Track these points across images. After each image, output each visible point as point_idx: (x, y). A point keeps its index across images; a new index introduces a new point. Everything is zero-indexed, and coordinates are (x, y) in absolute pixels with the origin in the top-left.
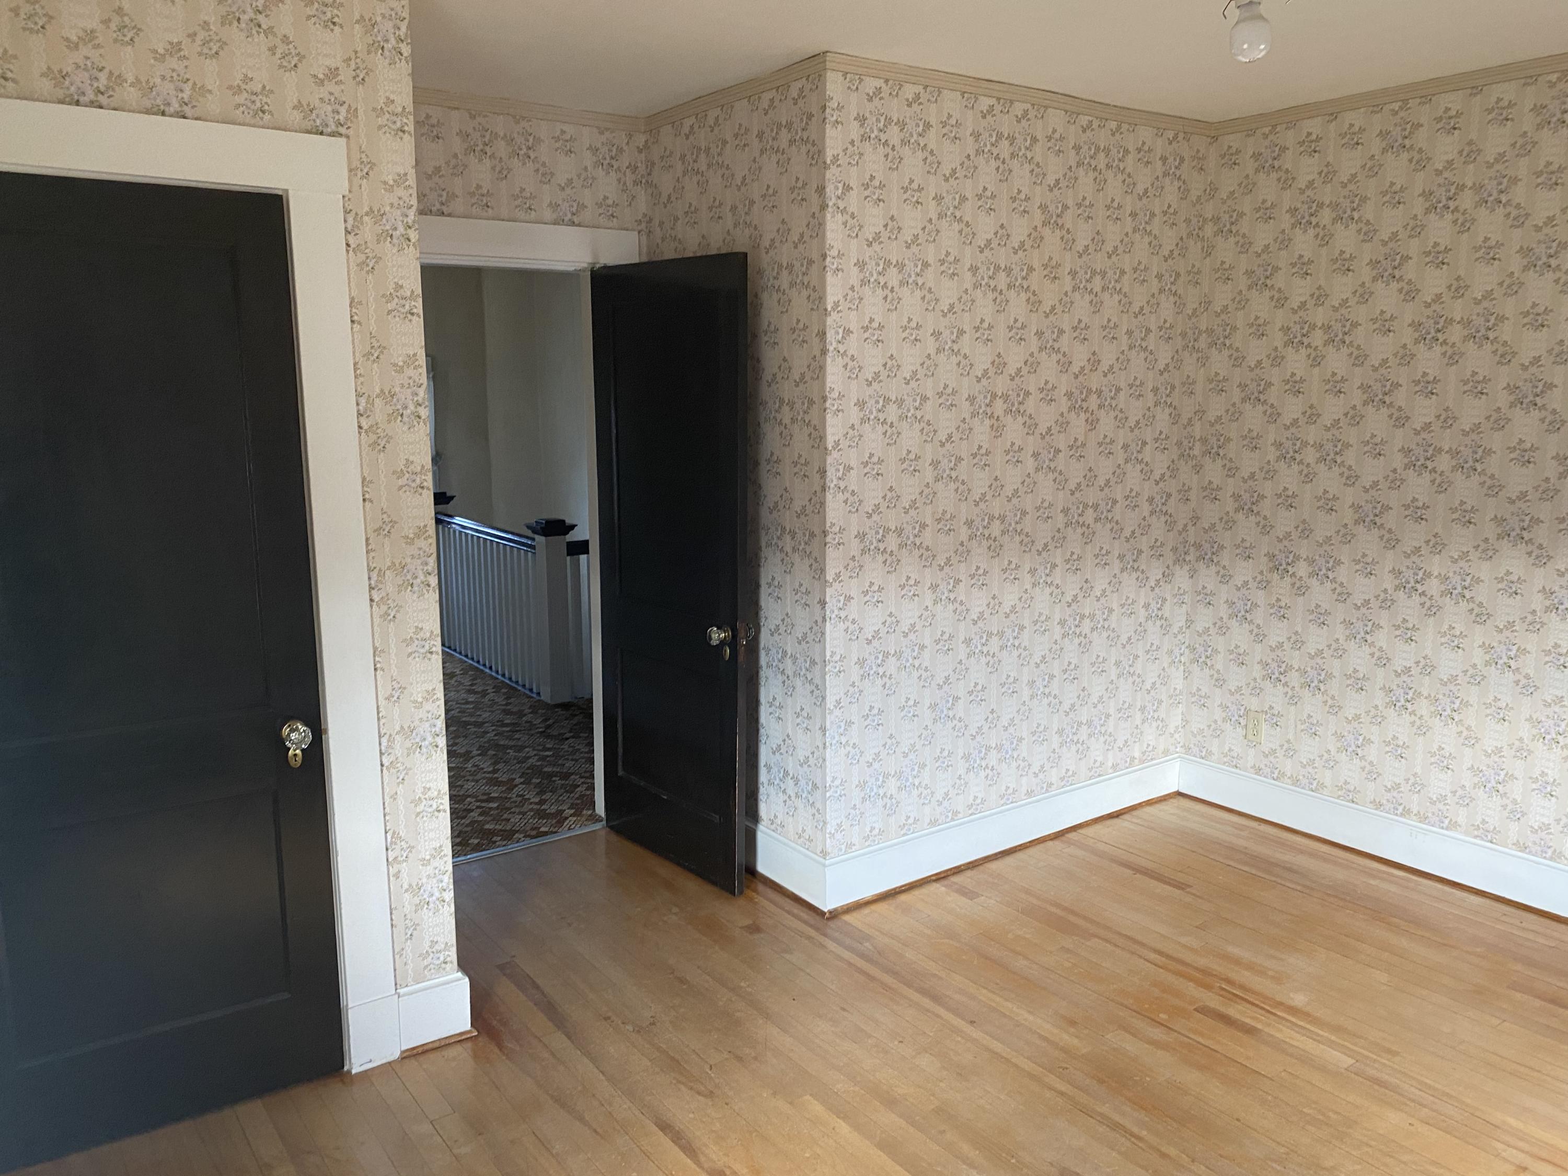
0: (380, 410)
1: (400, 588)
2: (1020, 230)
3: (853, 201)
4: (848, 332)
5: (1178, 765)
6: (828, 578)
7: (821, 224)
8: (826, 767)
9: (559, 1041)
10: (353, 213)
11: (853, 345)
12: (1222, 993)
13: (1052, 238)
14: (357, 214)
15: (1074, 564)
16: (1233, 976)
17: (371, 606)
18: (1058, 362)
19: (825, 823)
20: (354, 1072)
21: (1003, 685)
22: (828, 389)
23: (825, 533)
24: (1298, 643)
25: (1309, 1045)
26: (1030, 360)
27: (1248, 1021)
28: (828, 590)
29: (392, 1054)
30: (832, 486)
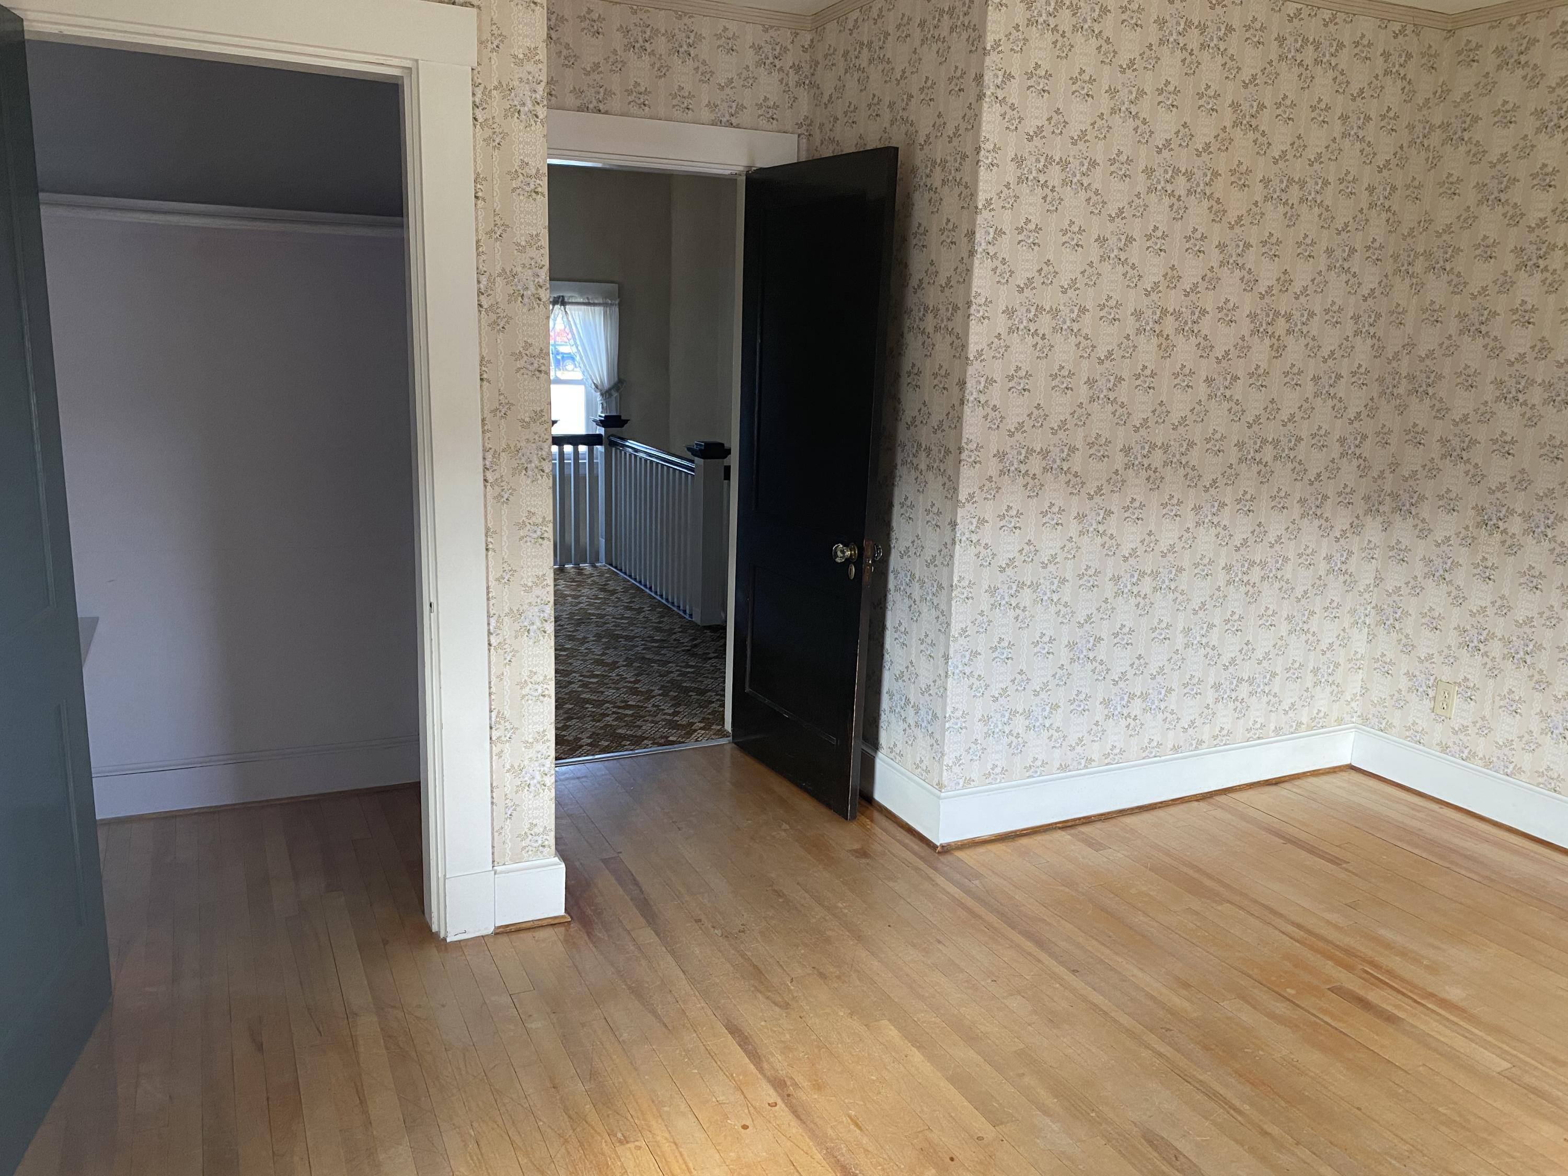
0: (501, 289)
1: (515, 471)
2: (1205, 130)
3: (1013, 92)
4: (1000, 233)
5: (1352, 736)
6: (960, 498)
7: (977, 116)
8: (947, 696)
9: (647, 936)
10: (482, 87)
11: (1004, 246)
12: (1365, 975)
13: (1243, 141)
14: (485, 88)
15: (1246, 504)
16: (1379, 959)
17: (485, 486)
18: (1242, 279)
19: (943, 754)
20: (448, 940)
21: (1154, 630)
22: (973, 294)
23: (960, 450)
24: (1504, 609)
25: (1460, 1044)
26: (1210, 275)
27: (1389, 1008)
28: (959, 510)
29: (486, 929)
30: (971, 399)
